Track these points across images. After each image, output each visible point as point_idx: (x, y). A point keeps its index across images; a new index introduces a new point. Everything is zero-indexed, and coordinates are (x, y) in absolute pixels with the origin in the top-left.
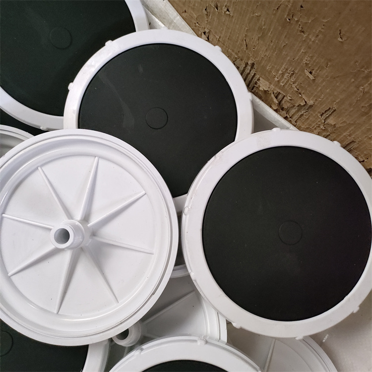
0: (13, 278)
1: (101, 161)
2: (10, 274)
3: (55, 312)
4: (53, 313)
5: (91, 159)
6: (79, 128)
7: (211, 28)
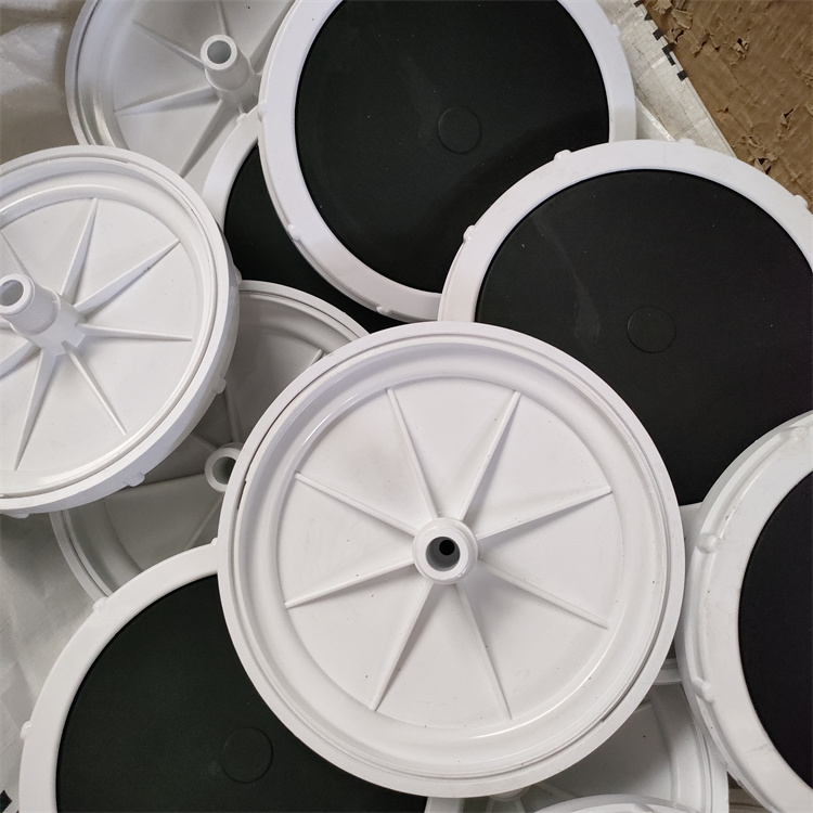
0: (294, 613)
1: (524, 402)
2: (288, 604)
3: (372, 706)
4: (367, 708)
5: (503, 394)
6: (476, 321)
7: (784, 154)
